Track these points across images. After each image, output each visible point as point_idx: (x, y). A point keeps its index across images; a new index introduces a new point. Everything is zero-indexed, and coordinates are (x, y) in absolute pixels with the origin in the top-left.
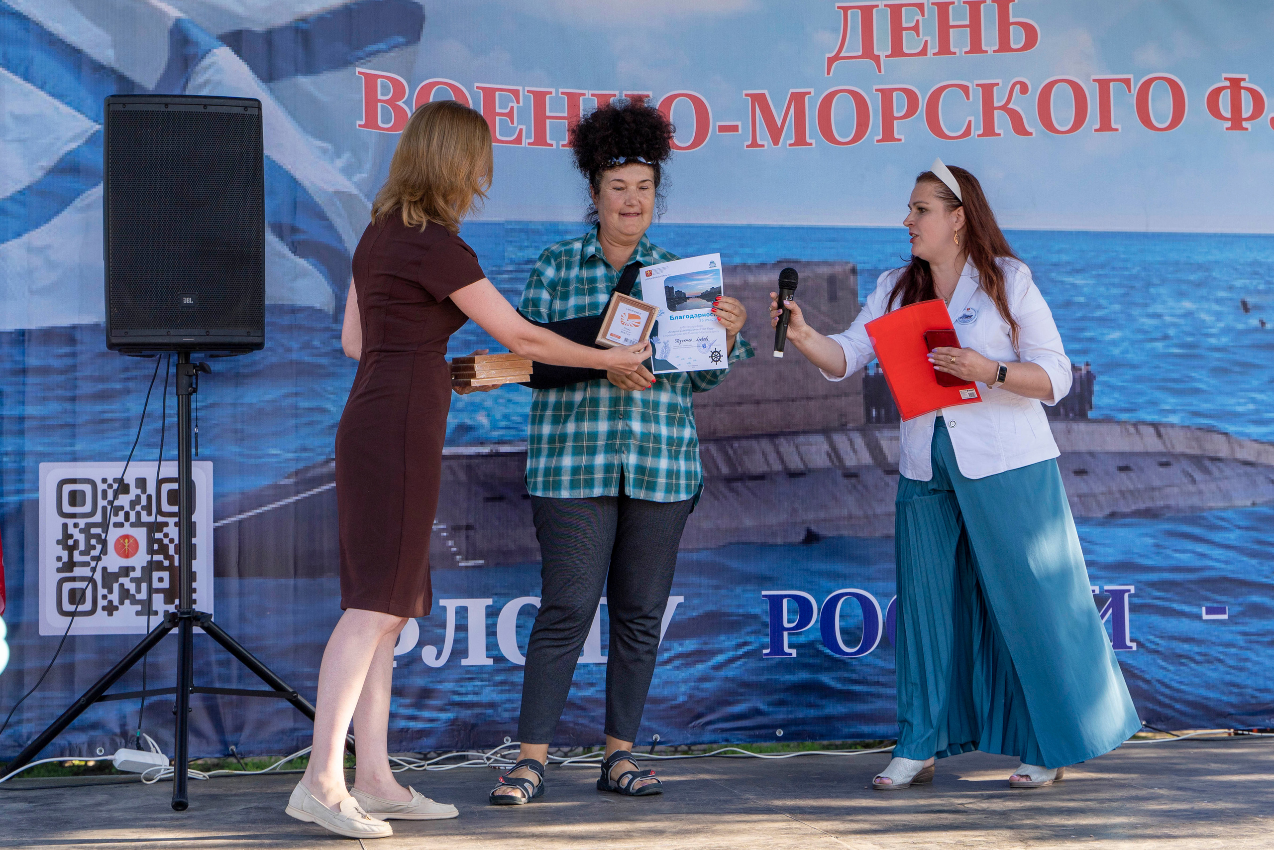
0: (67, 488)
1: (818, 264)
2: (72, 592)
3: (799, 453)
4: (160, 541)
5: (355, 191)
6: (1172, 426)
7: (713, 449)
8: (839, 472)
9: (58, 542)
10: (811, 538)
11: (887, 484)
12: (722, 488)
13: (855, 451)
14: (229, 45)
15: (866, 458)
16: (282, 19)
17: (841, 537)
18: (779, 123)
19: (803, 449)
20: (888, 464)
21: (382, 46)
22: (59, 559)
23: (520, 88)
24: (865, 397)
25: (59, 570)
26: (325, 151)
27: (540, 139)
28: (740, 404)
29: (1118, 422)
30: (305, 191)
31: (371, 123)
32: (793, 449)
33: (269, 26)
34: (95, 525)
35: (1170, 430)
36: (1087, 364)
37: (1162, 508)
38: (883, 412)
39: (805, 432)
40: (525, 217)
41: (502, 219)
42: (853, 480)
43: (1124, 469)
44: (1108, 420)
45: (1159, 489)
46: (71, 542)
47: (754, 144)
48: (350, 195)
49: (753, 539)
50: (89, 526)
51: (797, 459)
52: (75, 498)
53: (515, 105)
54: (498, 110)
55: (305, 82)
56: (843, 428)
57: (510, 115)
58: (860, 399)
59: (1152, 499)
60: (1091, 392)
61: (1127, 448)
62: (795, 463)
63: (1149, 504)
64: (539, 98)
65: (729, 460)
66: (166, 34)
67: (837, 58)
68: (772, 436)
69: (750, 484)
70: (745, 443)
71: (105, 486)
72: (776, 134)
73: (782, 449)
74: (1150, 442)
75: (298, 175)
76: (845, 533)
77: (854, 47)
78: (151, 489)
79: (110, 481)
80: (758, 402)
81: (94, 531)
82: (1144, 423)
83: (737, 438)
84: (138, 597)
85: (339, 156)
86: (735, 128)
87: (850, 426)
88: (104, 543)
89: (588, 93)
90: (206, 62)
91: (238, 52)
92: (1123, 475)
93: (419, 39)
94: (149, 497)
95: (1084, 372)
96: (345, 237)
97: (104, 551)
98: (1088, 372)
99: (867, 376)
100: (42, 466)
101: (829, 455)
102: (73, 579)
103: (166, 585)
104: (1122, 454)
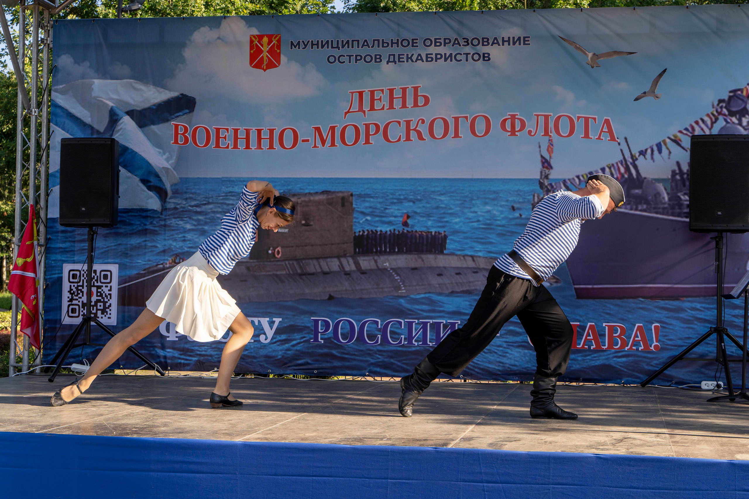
0: (72, 273)
1: (338, 192)
2: (72, 309)
3: (328, 265)
4: (100, 292)
5: (169, 167)
6: (479, 257)
7: (295, 263)
8: (343, 273)
9: (68, 292)
10: (331, 298)
11: (361, 278)
12: (298, 278)
13: (349, 265)
14: (129, 115)
15: (353, 268)
16: (147, 105)
17: (342, 298)
18: (325, 138)
19: (329, 264)
20: (362, 270)
21: (181, 114)
22: (68, 297)
23: (229, 128)
24: (354, 244)
25: (68, 301)
26: (160, 153)
27: (235, 147)
28: (306, 246)
29: (457, 255)
30: (152, 167)
31: (176, 142)
32: (325, 264)
33: (142, 108)
34: (80, 286)
35: (478, 259)
36: (445, 232)
37: (474, 290)
38: (361, 250)
39: (330, 257)
40: (229, 176)
41: (221, 177)
42: (348, 276)
43: (457, 274)
44: (452, 254)
45: (473, 282)
46: (72, 292)
47: (315, 146)
48: (168, 169)
49: (309, 297)
50: (78, 286)
51: (327, 267)
52: (74, 276)
53: (227, 134)
54: (221, 136)
55: (154, 128)
56: (345, 256)
57: (225, 138)
58: (352, 244)
59: (470, 286)
60: (446, 243)
61: (460, 266)
62: (326, 269)
63: (468, 288)
64: (236, 131)
65: (301, 267)
66: (108, 112)
67: (348, 112)
68: (318, 259)
69: (308, 277)
70: (307, 261)
71: (83, 272)
72: (323, 142)
73: (321, 264)
74: (470, 263)
75: (151, 161)
76: (344, 296)
77: (355, 107)
78: (98, 274)
79: (85, 271)
80: (312, 246)
81: (80, 288)
82: (467, 255)
83: (304, 259)
84: (93, 312)
85: (164, 155)
86: (308, 141)
87: (348, 255)
88: (83, 292)
89: (254, 129)
90: (121, 122)
91: (132, 118)
92: (458, 276)
93: (193, 111)
94: (97, 276)
95: (443, 235)
96: (165, 184)
97: (83, 296)
98: (445, 235)
99: (355, 236)
100: (64, 265)
101: (339, 266)
102: (73, 305)
103: (102, 308)
104: (457, 268)
